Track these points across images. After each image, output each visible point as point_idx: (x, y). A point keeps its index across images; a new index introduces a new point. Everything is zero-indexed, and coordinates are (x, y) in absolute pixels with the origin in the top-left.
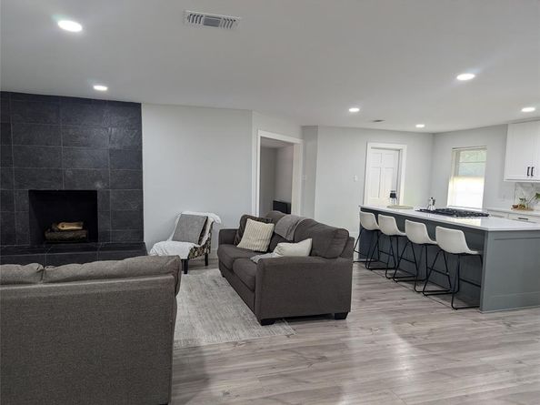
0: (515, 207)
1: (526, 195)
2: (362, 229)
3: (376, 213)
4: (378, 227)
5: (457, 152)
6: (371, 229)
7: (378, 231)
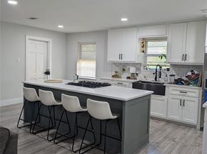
0: (113, 76)
1: (118, 69)
2: (25, 101)
3: (37, 88)
4: (38, 99)
5: (80, 45)
6: (33, 100)
7: (38, 102)
